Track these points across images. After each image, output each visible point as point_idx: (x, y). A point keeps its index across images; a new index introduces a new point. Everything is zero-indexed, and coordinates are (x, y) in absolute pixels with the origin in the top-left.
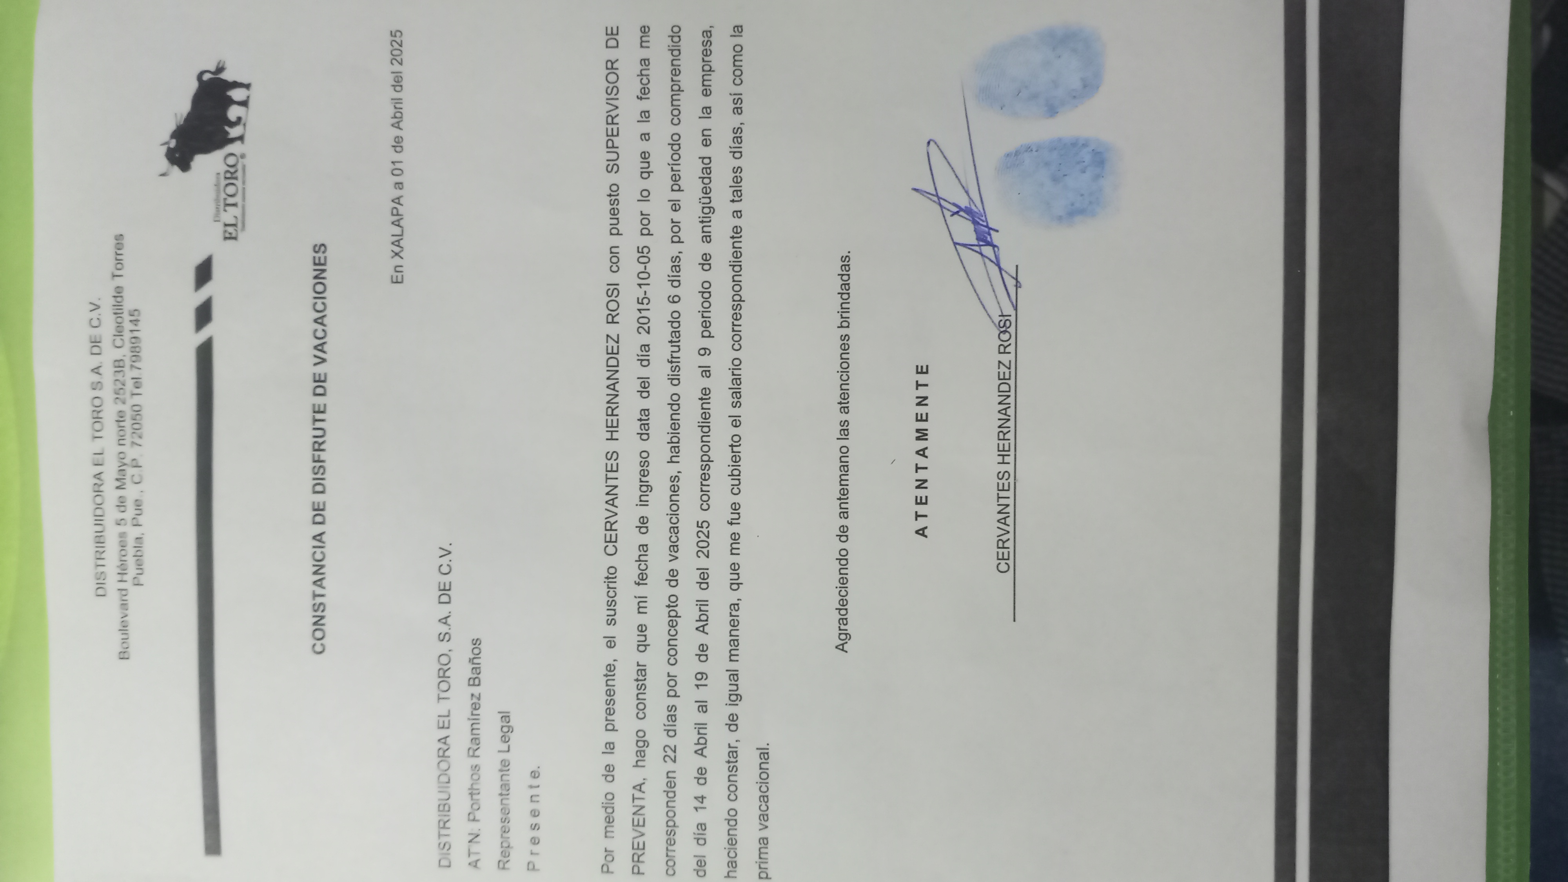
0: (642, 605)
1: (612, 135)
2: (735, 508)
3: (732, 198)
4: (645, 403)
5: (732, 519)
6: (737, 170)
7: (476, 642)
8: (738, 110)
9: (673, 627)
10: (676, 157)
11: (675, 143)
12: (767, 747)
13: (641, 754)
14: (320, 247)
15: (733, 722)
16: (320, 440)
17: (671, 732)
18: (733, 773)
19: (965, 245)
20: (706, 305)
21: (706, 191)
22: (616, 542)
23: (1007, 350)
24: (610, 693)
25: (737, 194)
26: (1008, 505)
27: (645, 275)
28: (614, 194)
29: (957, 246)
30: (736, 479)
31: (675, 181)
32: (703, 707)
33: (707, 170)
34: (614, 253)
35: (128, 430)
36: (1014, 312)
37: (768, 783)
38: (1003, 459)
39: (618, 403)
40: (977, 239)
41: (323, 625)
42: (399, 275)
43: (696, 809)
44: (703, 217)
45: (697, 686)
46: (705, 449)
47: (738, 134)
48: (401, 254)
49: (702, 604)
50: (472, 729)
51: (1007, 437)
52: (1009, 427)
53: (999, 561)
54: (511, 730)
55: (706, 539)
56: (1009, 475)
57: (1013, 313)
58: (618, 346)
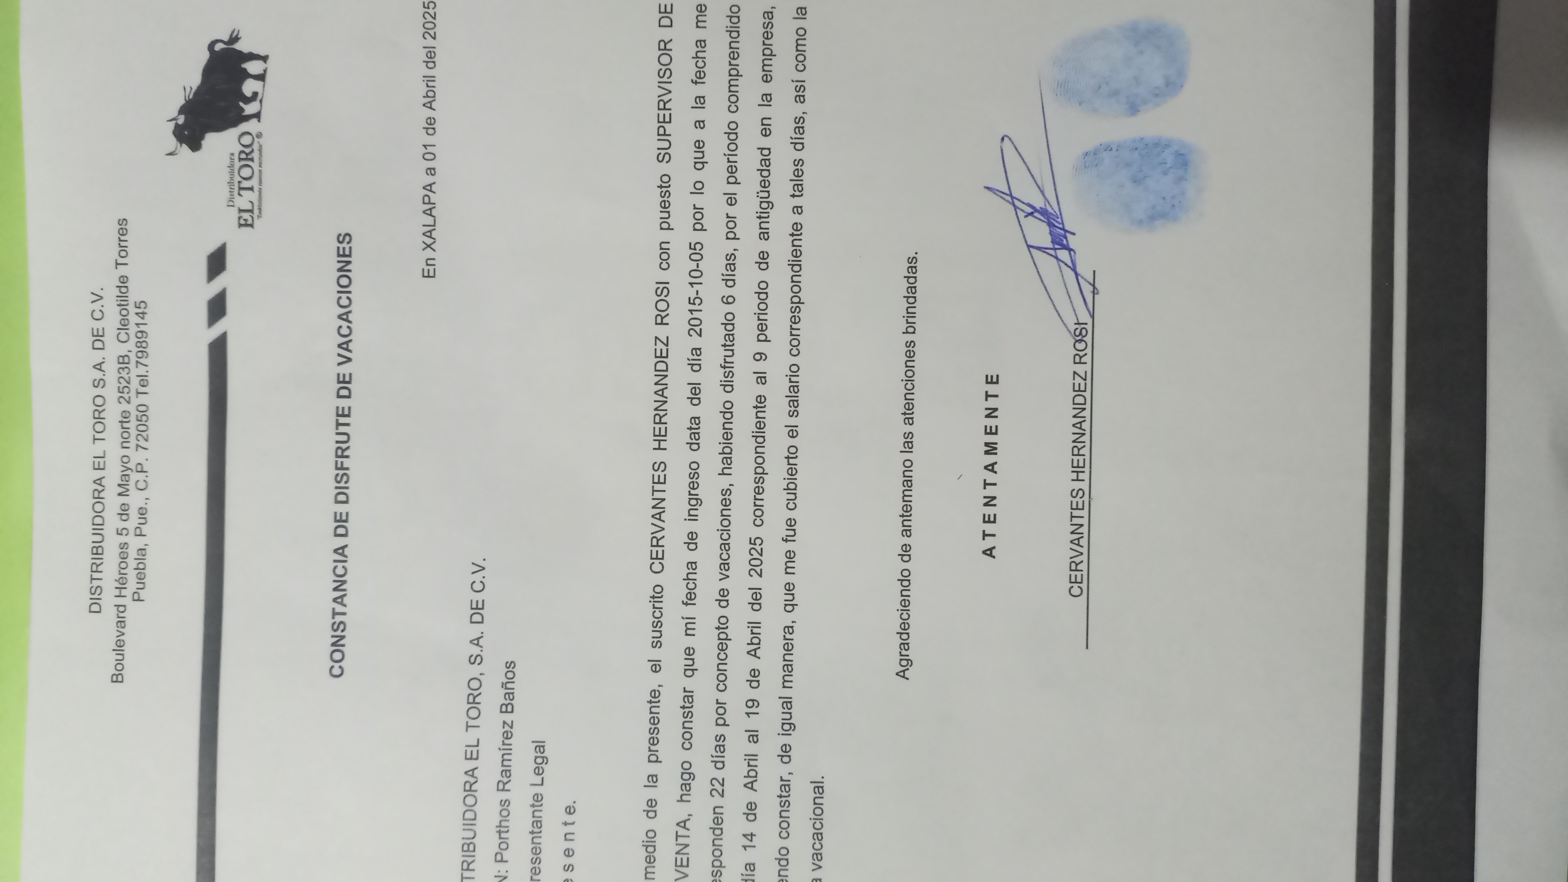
0: (689, 626)
1: (663, 122)
2: (791, 524)
3: (792, 192)
4: (696, 411)
5: (787, 536)
6: (799, 162)
7: (510, 666)
8: (800, 98)
9: (722, 650)
10: (733, 147)
11: (732, 132)
12: (822, 780)
13: (686, 787)
14: (344, 238)
15: (785, 753)
16: (344, 446)
17: (719, 763)
18: (785, 808)
19: (1039, 248)
20: (763, 306)
21: (765, 184)
22: (662, 559)
23: (1083, 360)
24: (654, 721)
25: (798, 189)
26: (1082, 525)
27: (698, 274)
28: (665, 186)
29: (1031, 249)
30: (793, 494)
31: (732, 173)
32: (753, 737)
33: (766, 162)
34: (664, 249)
35: (133, 432)
36: (1091, 320)
37: (822, 819)
38: (1078, 476)
39: (666, 410)
40: (1053, 242)
41: (343, 646)
42: (431, 268)
43: (745, 847)
44: (761, 213)
45: (748, 714)
46: (760, 460)
47: (799, 125)
48: (432, 246)
49: (754, 626)
50: (503, 761)
51: (1081, 452)
52: (1084, 442)
53: (1072, 585)
54: (545, 761)
55: (758, 556)
56: (1084, 494)
57: (1089, 321)
58: (667, 349)
